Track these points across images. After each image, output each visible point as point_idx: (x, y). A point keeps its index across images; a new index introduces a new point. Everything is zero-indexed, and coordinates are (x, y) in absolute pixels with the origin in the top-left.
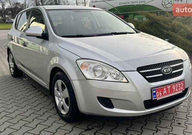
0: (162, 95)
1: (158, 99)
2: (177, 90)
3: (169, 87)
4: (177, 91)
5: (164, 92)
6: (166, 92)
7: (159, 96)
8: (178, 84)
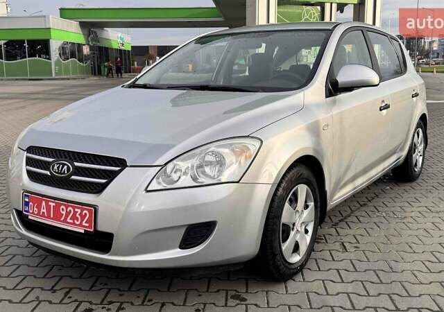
0: (38, 214)
1: (30, 217)
2: (71, 221)
3: (52, 204)
4: (68, 223)
5: (42, 210)
6: (45, 211)
7: (33, 213)
8: (74, 208)
